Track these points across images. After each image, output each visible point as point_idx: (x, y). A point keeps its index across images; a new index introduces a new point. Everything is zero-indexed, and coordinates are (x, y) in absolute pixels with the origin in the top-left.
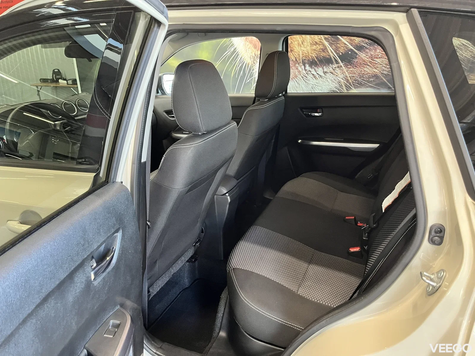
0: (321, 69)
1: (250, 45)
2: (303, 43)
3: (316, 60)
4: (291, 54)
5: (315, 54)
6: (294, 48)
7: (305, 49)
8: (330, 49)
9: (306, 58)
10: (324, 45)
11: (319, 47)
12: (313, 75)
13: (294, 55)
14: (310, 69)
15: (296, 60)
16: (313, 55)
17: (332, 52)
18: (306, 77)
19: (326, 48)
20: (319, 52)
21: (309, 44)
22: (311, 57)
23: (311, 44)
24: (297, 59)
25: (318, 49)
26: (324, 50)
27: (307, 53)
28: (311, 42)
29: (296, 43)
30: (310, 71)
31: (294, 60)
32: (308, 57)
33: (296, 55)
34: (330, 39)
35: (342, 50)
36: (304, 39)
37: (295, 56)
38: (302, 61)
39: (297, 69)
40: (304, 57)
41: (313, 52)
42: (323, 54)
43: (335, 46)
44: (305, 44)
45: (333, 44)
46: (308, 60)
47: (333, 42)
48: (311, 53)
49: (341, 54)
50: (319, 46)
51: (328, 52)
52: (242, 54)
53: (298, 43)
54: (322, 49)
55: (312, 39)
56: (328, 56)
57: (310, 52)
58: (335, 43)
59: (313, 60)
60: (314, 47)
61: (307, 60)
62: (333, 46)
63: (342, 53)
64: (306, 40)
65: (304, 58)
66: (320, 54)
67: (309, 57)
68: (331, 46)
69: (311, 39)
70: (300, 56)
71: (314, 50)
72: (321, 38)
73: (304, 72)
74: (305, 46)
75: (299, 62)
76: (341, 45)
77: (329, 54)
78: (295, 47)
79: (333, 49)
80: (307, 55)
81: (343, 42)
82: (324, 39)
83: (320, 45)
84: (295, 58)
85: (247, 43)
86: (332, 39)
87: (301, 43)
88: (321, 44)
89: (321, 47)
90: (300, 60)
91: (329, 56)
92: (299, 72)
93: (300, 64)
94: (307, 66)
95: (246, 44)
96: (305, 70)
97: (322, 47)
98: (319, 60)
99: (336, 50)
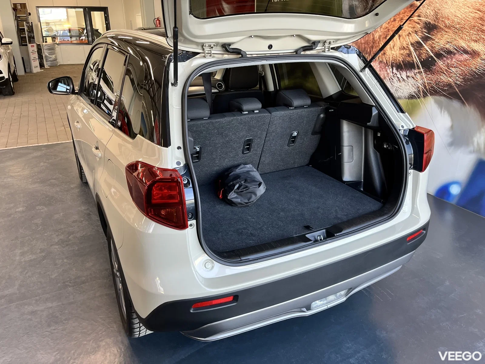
0: (405, 73)
2: (394, 47)
3: (402, 64)
4: (384, 57)
5: (402, 58)
6: (387, 51)
7: (395, 53)
8: (414, 54)
9: (394, 62)
10: (409, 50)
11: (406, 52)
12: (398, 78)
13: (386, 58)
14: (397, 73)
15: (387, 62)
16: (401, 60)
17: (415, 57)
18: (392, 79)
19: (411, 54)
20: (405, 57)
21: (398, 48)
22: (398, 61)
23: (400, 48)
24: (388, 62)
25: (405, 53)
26: (410, 55)
27: (396, 56)
28: (400, 47)
30: (396, 74)
31: (385, 62)
32: (396, 61)
33: (387, 58)
34: (415, 44)
35: (424, 56)
36: (395, 44)
37: (387, 59)
38: (391, 64)
39: (387, 71)
40: (393, 60)
41: (400, 56)
42: (408, 59)
43: (418, 52)
44: (395, 48)
45: (417, 50)
46: (396, 64)
47: (417, 48)
48: (399, 57)
49: (422, 60)
50: (406, 51)
51: (412, 57)
53: (390, 47)
54: (408, 54)
55: (401, 44)
56: (412, 61)
57: (398, 56)
58: (419, 49)
59: (400, 64)
60: (402, 52)
61: (395, 63)
62: (416, 52)
63: (423, 59)
64: (396, 45)
65: (393, 61)
66: (405, 59)
67: (397, 61)
68: (415, 52)
69: (400, 44)
70: (390, 60)
71: (402, 54)
72: (408, 44)
73: (391, 74)
74: (395, 50)
75: (389, 64)
76: (424, 51)
77: (413, 59)
78: (388, 51)
79: (417, 55)
80: (396, 58)
81: (425, 49)
82: (411, 44)
83: (407, 50)
84: (386, 60)
86: (417, 45)
87: (392, 47)
88: (407, 49)
89: (407, 52)
90: (389, 62)
91: (413, 61)
92: (388, 74)
93: (389, 67)
94: (394, 69)
96: (393, 73)
97: (408, 52)
98: (404, 64)
99: (419, 56)
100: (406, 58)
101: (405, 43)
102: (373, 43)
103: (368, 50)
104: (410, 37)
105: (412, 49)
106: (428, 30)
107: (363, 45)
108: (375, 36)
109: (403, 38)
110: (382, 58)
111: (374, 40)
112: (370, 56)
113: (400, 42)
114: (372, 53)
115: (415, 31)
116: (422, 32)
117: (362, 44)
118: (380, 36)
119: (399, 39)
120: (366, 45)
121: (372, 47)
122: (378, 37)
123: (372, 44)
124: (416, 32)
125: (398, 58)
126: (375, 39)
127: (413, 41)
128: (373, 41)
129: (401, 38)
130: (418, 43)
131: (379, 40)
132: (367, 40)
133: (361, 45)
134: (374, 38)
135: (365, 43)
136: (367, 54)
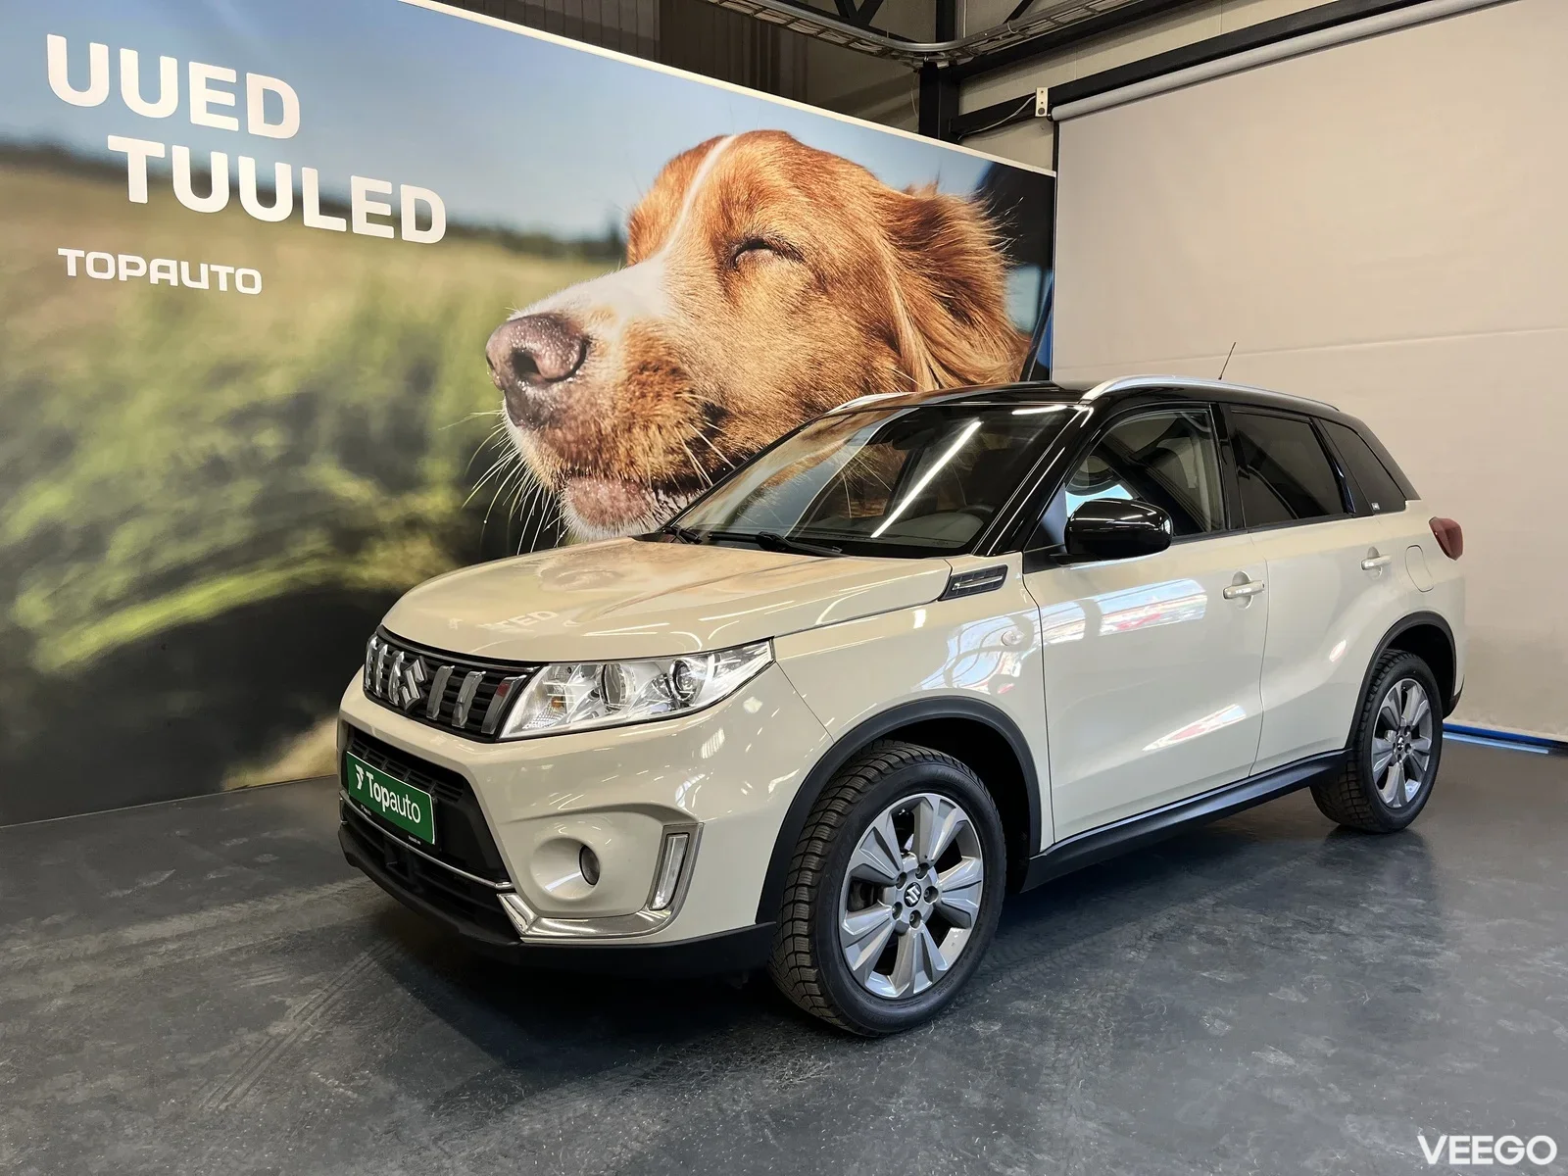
0: (683, 498)
1: (550, 449)
2: (652, 449)
3: (675, 482)
4: (632, 470)
5: (672, 469)
6: (636, 458)
7: (655, 461)
8: (695, 461)
9: (657, 479)
10: (685, 454)
11: (678, 459)
12: (672, 509)
13: (636, 472)
14: (667, 500)
15: (641, 481)
16: (670, 473)
17: (698, 467)
18: (660, 514)
19: (689, 460)
20: (679, 468)
21: (661, 451)
22: (665, 476)
23: (664, 451)
24: (643, 480)
25: (676, 461)
26: (686, 463)
27: (659, 468)
28: (665, 448)
29: (639, 448)
30: (667, 503)
31: (638, 481)
32: (660, 476)
33: (641, 472)
34: (693, 444)
35: (712, 464)
36: (652, 443)
37: (640, 474)
38: (652, 484)
39: (644, 498)
40: (654, 475)
41: (668, 467)
42: (685, 471)
43: (702, 456)
44: (655, 450)
45: (699, 453)
46: (663, 482)
47: (698, 449)
48: (666, 469)
50: (678, 456)
51: (692, 466)
52: (533, 468)
53: (643, 450)
54: (683, 461)
55: (666, 443)
56: (693, 475)
57: (663, 467)
58: (702, 452)
59: (671, 481)
60: (670, 458)
61: (659, 481)
62: (699, 457)
63: (712, 469)
64: (656, 444)
65: (655, 478)
66: (680, 471)
67: (662, 476)
68: (696, 457)
69: (664, 443)
70: (647, 475)
71: (671, 463)
72: (680, 443)
73: (656, 504)
74: (655, 455)
75: (646, 485)
76: (712, 455)
77: (694, 470)
78: (638, 457)
79: (699, 462)
80: (660, 471)
81: (714, 451)
82: (685, 443)
83: (679, 453)
84: (640, 477)
85: (544, 445)
86: (697, 444)
87: (648, 449)
88: (680, 451)
89: (682, 457)
90: (647, 481)
91: (695, 473)
92: (648, 504)
93: (648, 489)
94: (661, 492)
95: (541, 447)
96: (658, 501)
98: (679, 482)
99: (705, 464)
101: (672, 440)
102: (600, 441)
103: (590, 457)
104: (682, 431)
105: (689, 452)
106: (712, 418)
107: (573, 445)
108: (602, 425)
109: (668, 431)
110: (628, 473)
111: (602, 435)
112: (596, 469)
113: (663, 439)
114: (600, 462)
115: (690, 419)
116: (703, 421)
117: (569, 443)
118: (615, 426)
119: (660, 433)
120: (581, 446)
121: (600, 450)
122: (609, 429)
123: (597, 442)
124: (692, 421)
125: (664, 470)
126: (603, 432)
127: (688, 438)
128: (600, 437)
129: (664, 431)
130: (698, 440)
131: (613, 435)
132: (583, 435)
133: (566, 445)
134: (600, 431)
135: (576, 442)
136: (586, 465)
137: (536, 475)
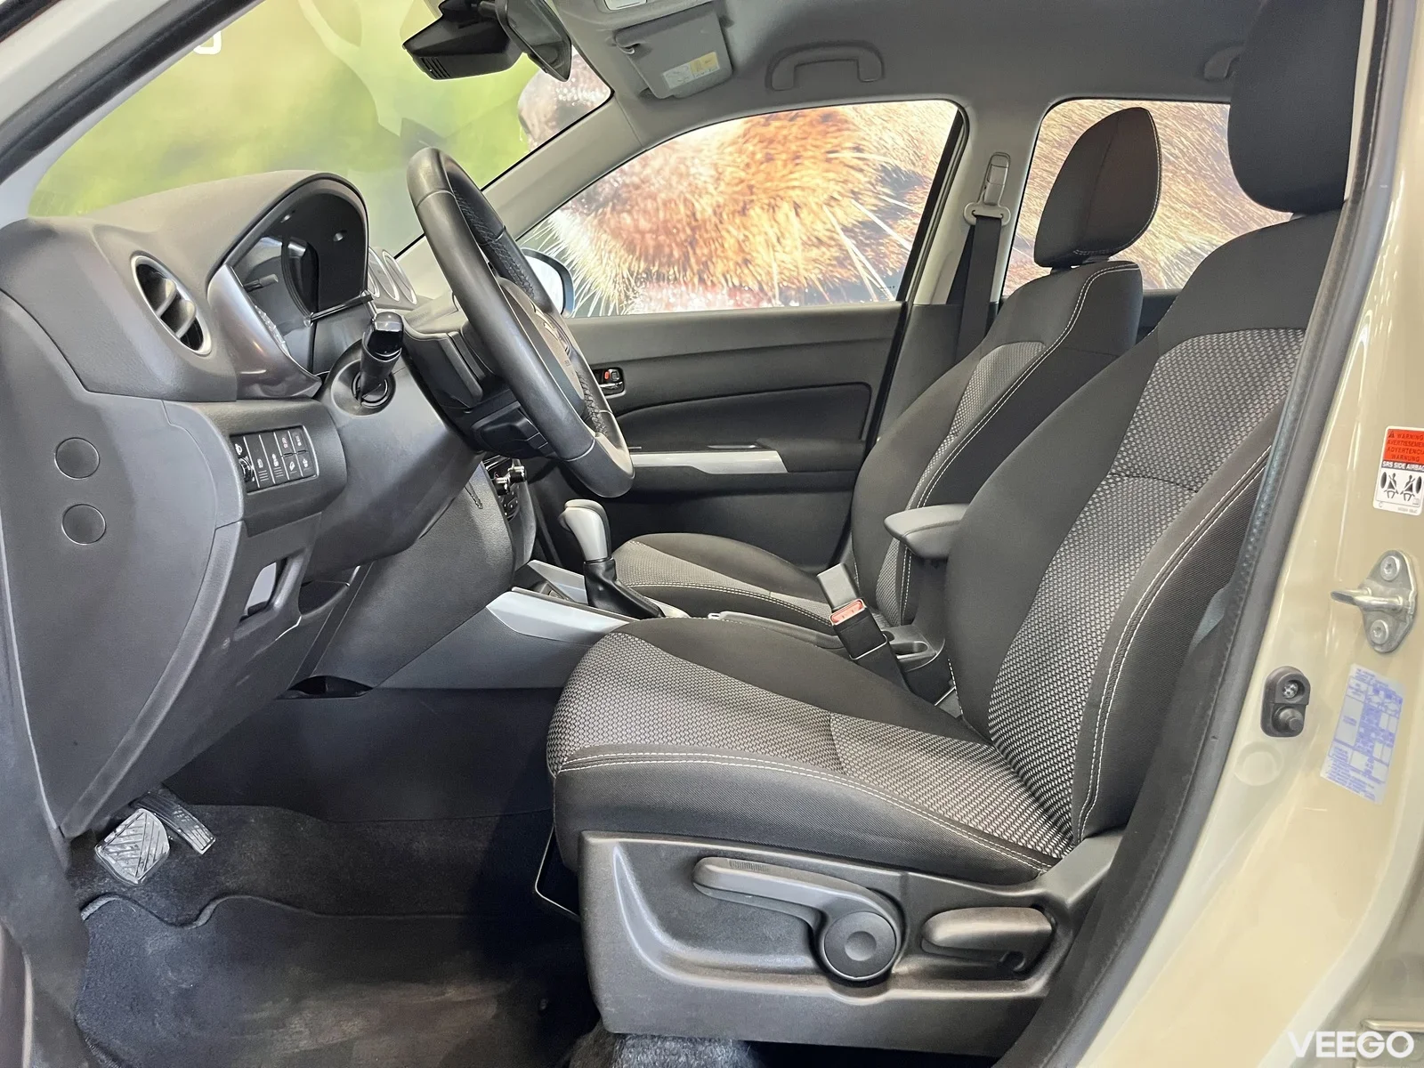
1: (613, 243)
2: (781, 240)
3: (821, 290)
4: (746, 271)
5: (817, 271)
6: (754, 254)
7: (787, 258)
8: (858, 257)
9: (790, 285)
10: (841, 247)
11: (828, 254)
13: (753, 275)
15: (761, 289)
16: (813, 277)
17: (865, 267)
19: (848, 257)
20: (830, 268)
21: (799, 243)
22: (804, 281)
23: (804, 244)
24: (765, 287)
25: (826, 257)
26: (844, 260)
27: (793, 268)
28: (805, 238)
29: (760, 239)
31: (756, 288)
32: (796, 281)
33: (760, 275)
34: (857, 230)
36: (782, 230)
37: (759, 278)
38: (781, 292)
40: (785, 280)
41: (810, 267)
42: (840, 273)
43: (873, 250)
44: (787, 242)
45: (867, 245)
46: (799, 290)
47: (866, 239)
48: (806, 270)
49: (890, 273)
50: (828, 250)
51: (855, 268)
52: (585, 269)
53: (767, 241)
54: (836, 259)
55: (807, 230)
56: (854, 279)
57: (801, 266)
58: (873, 244)
59: (813, 289)
60: (814, 253)
61: (794, 289)
62: (866, 251)
63: (892, 269)
64: (790, 233)
65: (785, 284)
66: (831, 274)
67: (799, 282)
68: (863, 252)
69: (804, 230)
70: (772, 279)
71: (815, 261)
72: (833, 229)
74: (787, 249)
75: (770, 294)
76: (891, 249)
77: (858, 271)
78: (758, 252)
79: (868, 259)
80: (795, 274)
82: (842, 229)
83: (830, 246)
84: (759, 283)
85: (604, 237)
86: (865, 231)
87: (775, 241)
88: (833, 243)
89: (835, 252)
90: (772, 288)
91: (859, 277)
93: (773, 301)
95: (599, 238)
97: (838, 254)
98: (829, 290)
99: (877, 261)
100: (832, 271)
101: (819, 226)
102: (693, 229)
103: (676, 254)
104: (837, 210)
105: (849, 244)
106: (894, 189)
107: (648, 236)
108: (696, 205)
109: (811, 211)
110: (739, 277)
111: (696, 220)
112: (685, 270)
113: (803, 224)
114: (693, 260)
115: (853, 192)
116: (877, 195)
117: (643, 233)
118: (719, 206)
119: (797, 214)
120: (662, 238)
121: (693, 243)
122: (709, 211)
123: (689, 231)
124: (855, 195)
125: (803, 273)
126: (699, 216)
127: (848, 222)
128: (694, 223)
129: (804, 213)
130: (867, 224)
131: (714, 219)
132: (666, 221)
133: (638, 236)
134: (694, 214)
135: (655, 232)
136: (670, 264)
137: (591, 280)
